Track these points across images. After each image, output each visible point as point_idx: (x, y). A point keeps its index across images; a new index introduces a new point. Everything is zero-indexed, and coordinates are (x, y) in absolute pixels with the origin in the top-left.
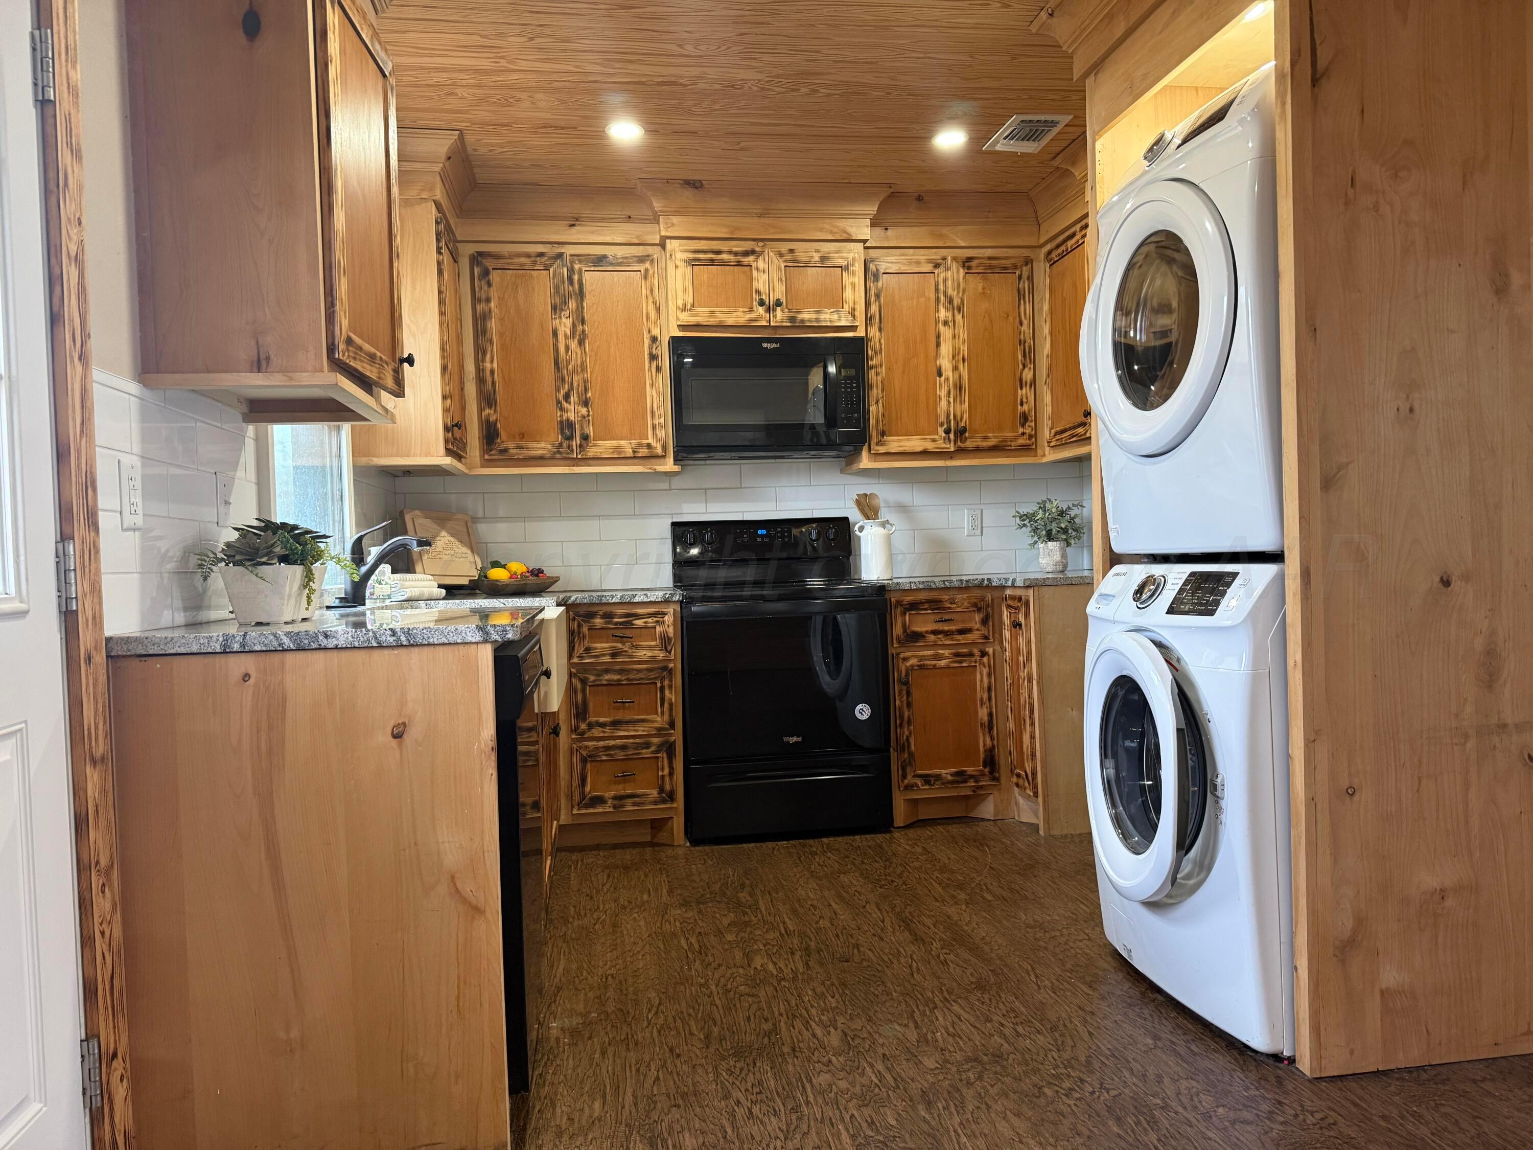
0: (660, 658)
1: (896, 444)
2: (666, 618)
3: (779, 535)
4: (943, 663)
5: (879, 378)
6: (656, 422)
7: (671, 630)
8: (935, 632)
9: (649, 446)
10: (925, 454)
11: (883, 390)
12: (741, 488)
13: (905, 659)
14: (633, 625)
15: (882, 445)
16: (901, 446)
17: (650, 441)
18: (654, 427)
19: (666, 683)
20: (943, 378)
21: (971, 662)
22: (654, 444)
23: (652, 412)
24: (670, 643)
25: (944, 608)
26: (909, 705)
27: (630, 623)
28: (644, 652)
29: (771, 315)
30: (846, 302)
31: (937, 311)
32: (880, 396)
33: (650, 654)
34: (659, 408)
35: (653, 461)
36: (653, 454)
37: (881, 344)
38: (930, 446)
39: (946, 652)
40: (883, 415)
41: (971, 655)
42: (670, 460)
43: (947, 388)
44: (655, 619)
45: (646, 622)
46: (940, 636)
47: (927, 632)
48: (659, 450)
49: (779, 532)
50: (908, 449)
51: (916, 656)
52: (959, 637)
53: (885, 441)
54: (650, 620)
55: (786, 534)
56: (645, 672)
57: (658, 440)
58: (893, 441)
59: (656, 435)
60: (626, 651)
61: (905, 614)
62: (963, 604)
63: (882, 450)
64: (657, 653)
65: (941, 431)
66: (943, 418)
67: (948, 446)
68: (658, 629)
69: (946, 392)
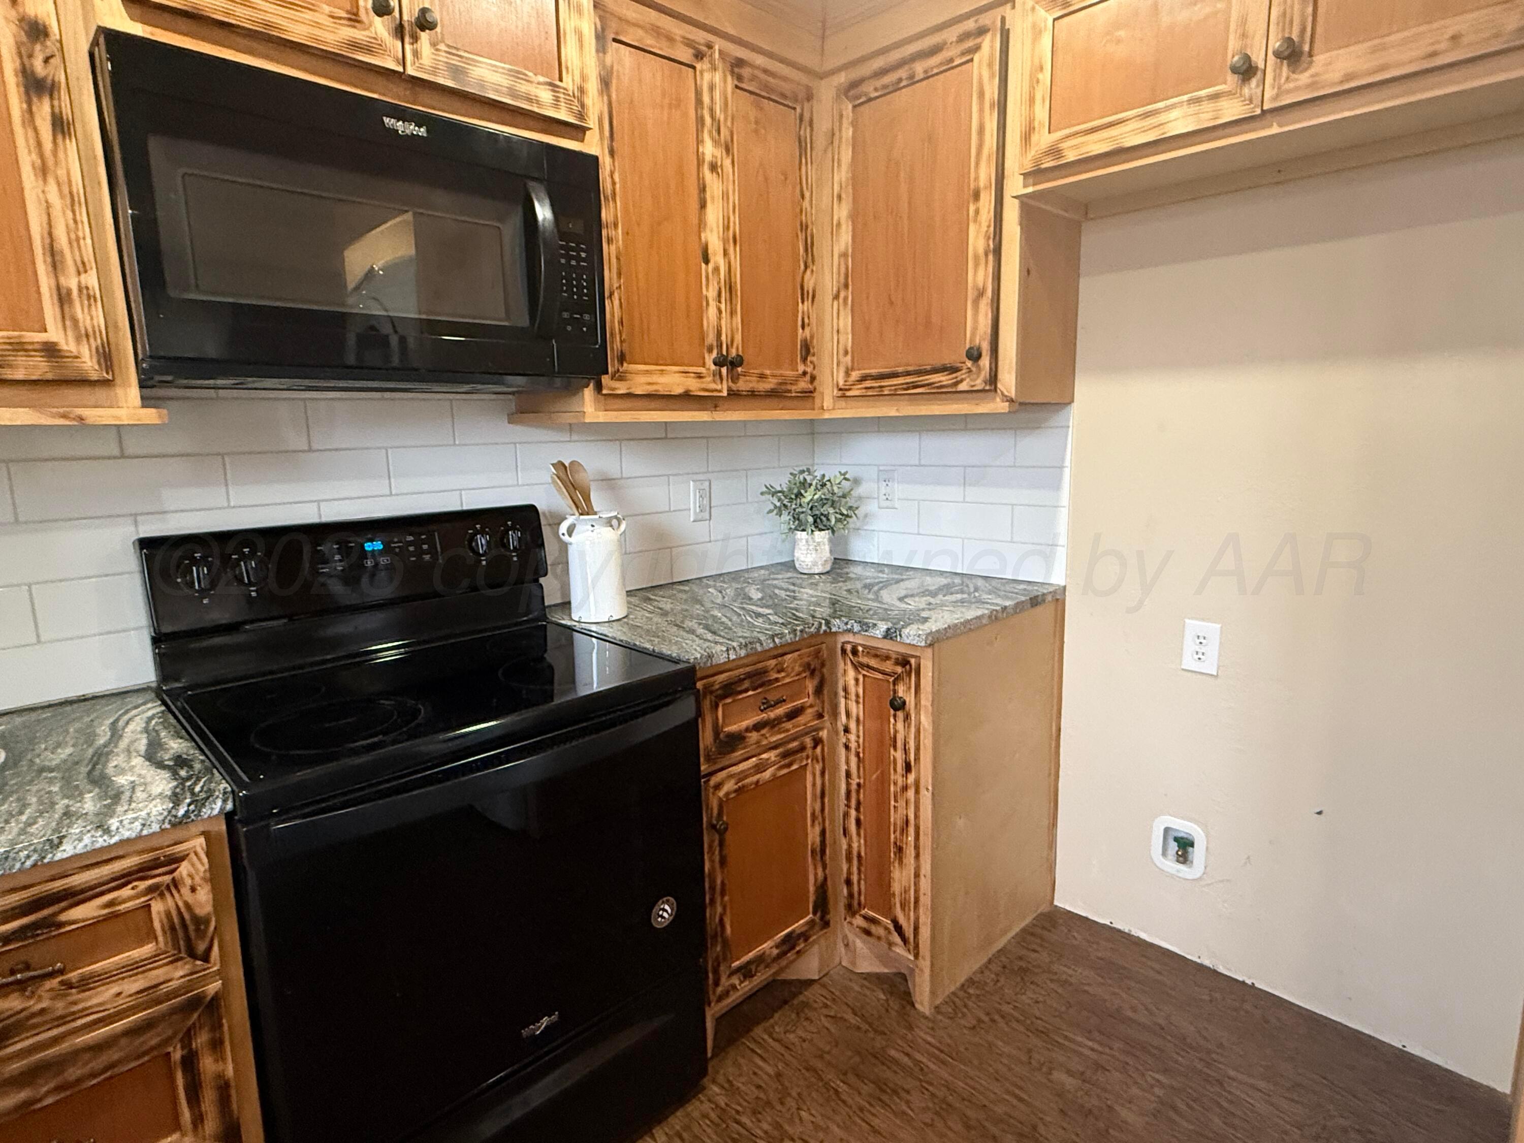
0: (174, 984)
1: (642, 379)
2: (184, 869)
3: (411, 549)
4: (767, 774)
5: (613, 248)
6: (71, 282)
7: (203, 900)
8: (757, 727)
9: (51, 350)
10: (687, 399)
11: (619, 274)
12: (310, 450)
13: (718, 787)
14: (61, 925)
15: (621, 379)
16: (650, 384)
17: (54, 334)
18: (63, 298)
19: (201, 1039)
20: (711, 266)
21: (801, 761)
22: (68, 345)
23: (53, 252)
24: (201, 933)
25: (770, 682)
26: (723, 862)
27: (51, 923)
28: (115, 989)
29: (408, 47)
30: (567, 68)
31: (699, 141)
32: (616, 285)
33: (133, 986)
34: (75, 242)
35: (72, 394)
36: (70, 374)
37: (614, 183)
38: (693, 385)
39: (772, 755)
40: (621, 322)
41: (802, 748)
42: (131, 393)
43: (717, 288)
44: (143, 885)
45: (111, 904)
46: (764, 731)
47: (747, 730)
48: (89, 364)
49: (410, 543)
50: (662, 391)
51: (731, 776)
52: (788, 725)
53: (625, 372)
54: (126, 892)
55: (425, 547)
56: (123, 1041)
57: (83, 336)
58: (637, 373)
59: (75, 321)
60: (43, 1011)
61: (717, 706)
62: (793, 668)
63: (622, 388)
64: (158, 974)
65: (709, 359)
66: (711, 339)
67: (719, 387)
68: (157, 907)
69: (715, 293)
